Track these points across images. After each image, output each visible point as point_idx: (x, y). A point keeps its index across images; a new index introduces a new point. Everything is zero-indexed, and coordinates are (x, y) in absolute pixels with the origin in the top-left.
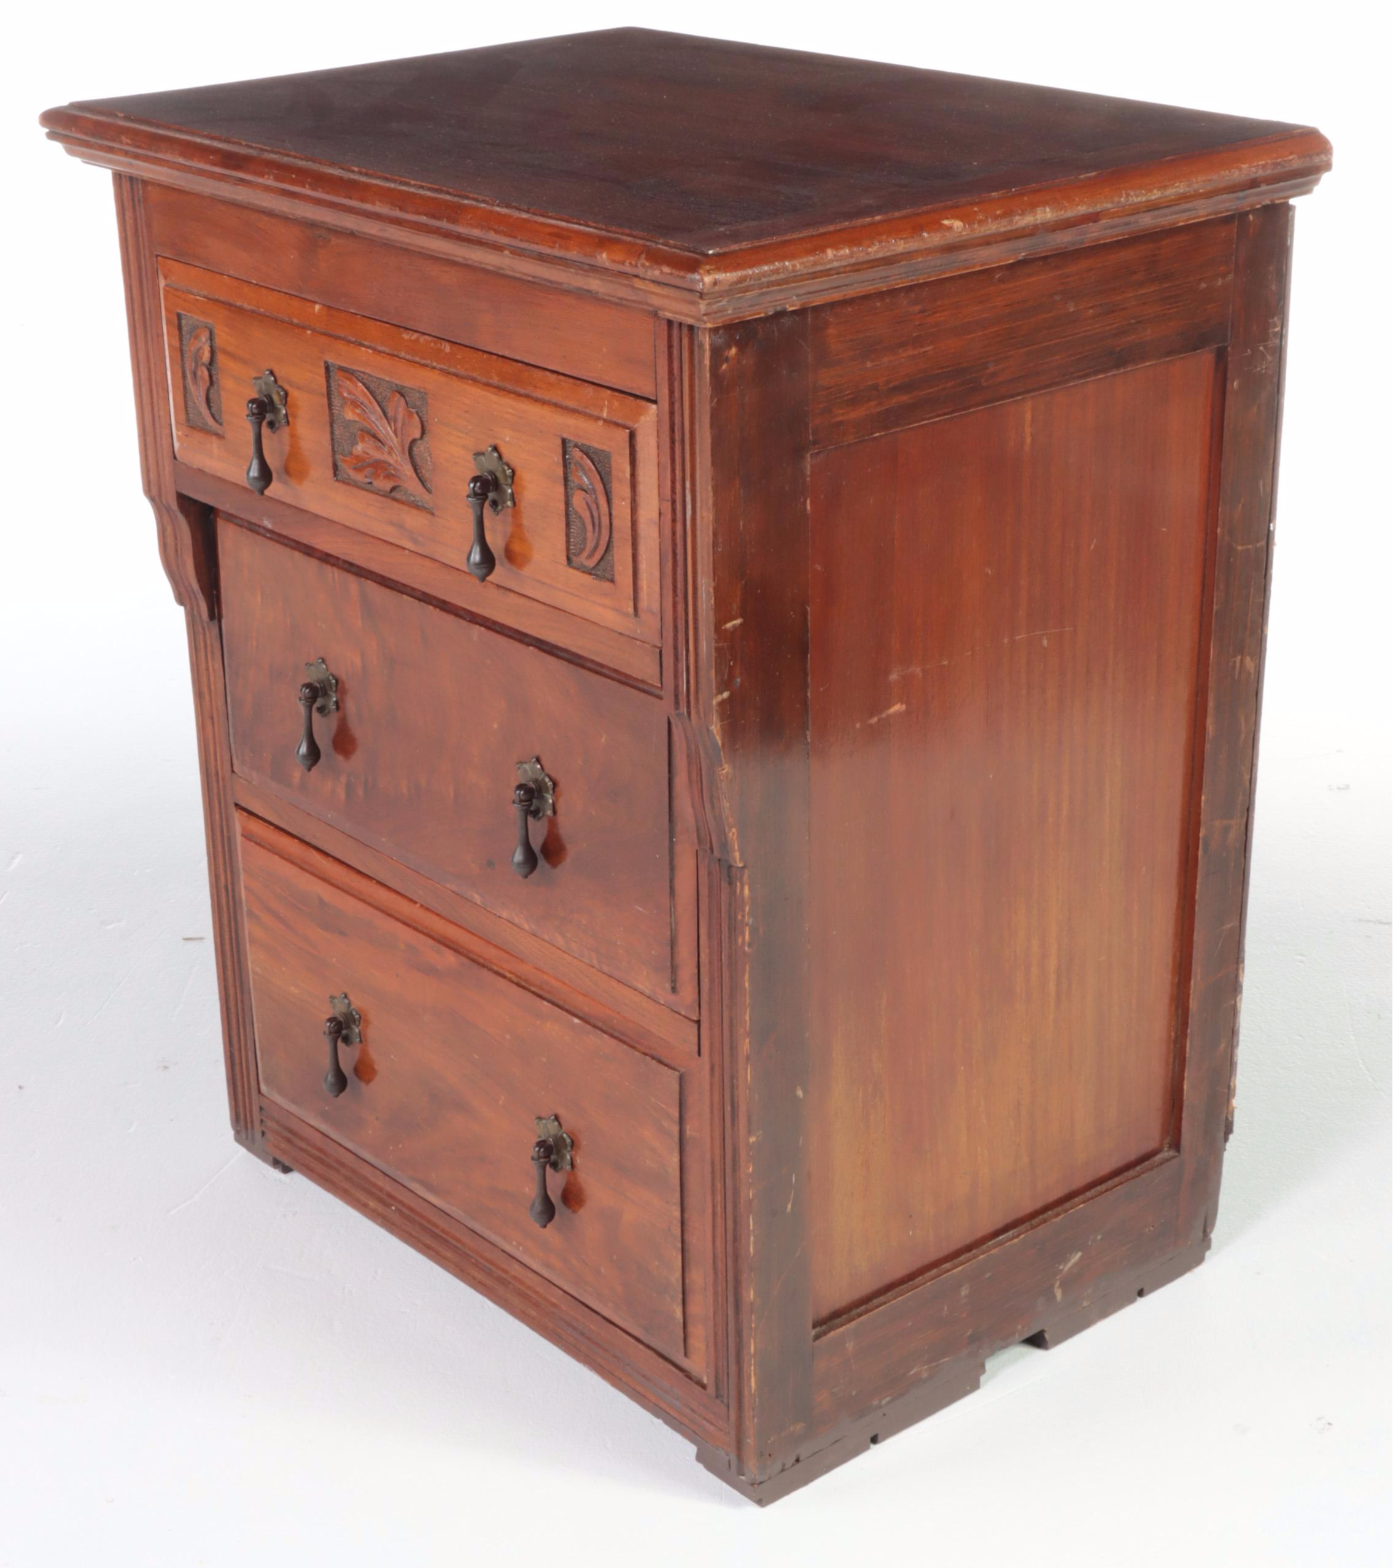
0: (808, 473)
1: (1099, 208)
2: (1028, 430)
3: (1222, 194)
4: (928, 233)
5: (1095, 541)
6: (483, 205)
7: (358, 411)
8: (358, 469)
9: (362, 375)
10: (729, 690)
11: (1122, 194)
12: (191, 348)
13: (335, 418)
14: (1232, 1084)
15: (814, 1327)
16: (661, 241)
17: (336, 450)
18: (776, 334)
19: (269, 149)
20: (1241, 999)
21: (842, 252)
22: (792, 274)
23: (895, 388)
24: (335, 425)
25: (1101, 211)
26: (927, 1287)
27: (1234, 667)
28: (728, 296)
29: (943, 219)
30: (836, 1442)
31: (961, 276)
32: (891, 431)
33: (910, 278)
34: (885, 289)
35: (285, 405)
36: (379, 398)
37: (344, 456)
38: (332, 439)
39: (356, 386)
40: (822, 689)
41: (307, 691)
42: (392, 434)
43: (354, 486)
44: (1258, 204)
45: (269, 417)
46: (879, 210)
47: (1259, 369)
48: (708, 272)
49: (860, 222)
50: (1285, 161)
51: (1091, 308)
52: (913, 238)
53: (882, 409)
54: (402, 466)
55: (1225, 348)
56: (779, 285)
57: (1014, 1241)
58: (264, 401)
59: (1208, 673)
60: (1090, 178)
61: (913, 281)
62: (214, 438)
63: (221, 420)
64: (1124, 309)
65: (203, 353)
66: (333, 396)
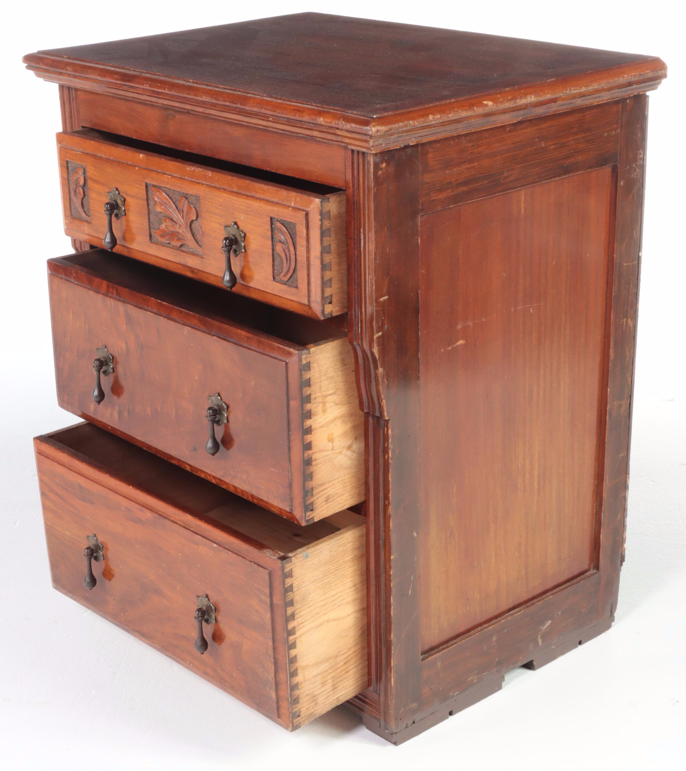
0: (419, 224)
1: (557, 96)
2: (523, 205)
3: (615, 89)
4: (477, 107)
5: (555, 260)
6: (258, 97)
7: (163, 207)
8: (162, 236)
9: (165, 189)
10: (382, 331)
11: (568, 89)
12: (73, 178)
13: (151, 211)
14: (624, 536)
15: (422, 654)
16: (349, 112)
17: (151, 227)
18: (404, 157)
19: (145, 72)
20: (628, 493)
21: (436, 117)
22: (413, 127)
23: (460, 184)
24: (150, 215)
25: (558, 97)
26: (476, 635)
27: (623, 324)
28: (383, 137)
29: (483, 101)
30: (432, 714)
31: (491, 129)
32: (458, 205)
33: (467, 130)
34: (456, 135)
35: (124, 205)
36: (174, 200)
37: (155, 230)
38: (149, 222)
39: (162, 194)
40: (425, 332)
41: (98, 362)
42: (181, 218)
43: (161, 245)
44: (632, 94)
45: (116, 211)
46: (452, 97)
47: (633, 176)
48: (374, 126)
49: (444, 102)
50: (645, 73)
51: (553, 145)
52: (469, 110)
53: (454, 193)
54: (186, 234)
55: (617, 165)
56: (407, 132)
57: (518, 613)
58: (113, 204)
59: (610, 327)
60: (552, 81)
61: (469, 131)
62: (86, 224)
63: (89, 214)
64: (568, 146)
65: (80, 180)
66: (149, 200)
